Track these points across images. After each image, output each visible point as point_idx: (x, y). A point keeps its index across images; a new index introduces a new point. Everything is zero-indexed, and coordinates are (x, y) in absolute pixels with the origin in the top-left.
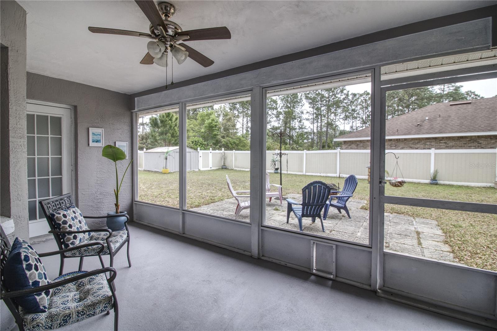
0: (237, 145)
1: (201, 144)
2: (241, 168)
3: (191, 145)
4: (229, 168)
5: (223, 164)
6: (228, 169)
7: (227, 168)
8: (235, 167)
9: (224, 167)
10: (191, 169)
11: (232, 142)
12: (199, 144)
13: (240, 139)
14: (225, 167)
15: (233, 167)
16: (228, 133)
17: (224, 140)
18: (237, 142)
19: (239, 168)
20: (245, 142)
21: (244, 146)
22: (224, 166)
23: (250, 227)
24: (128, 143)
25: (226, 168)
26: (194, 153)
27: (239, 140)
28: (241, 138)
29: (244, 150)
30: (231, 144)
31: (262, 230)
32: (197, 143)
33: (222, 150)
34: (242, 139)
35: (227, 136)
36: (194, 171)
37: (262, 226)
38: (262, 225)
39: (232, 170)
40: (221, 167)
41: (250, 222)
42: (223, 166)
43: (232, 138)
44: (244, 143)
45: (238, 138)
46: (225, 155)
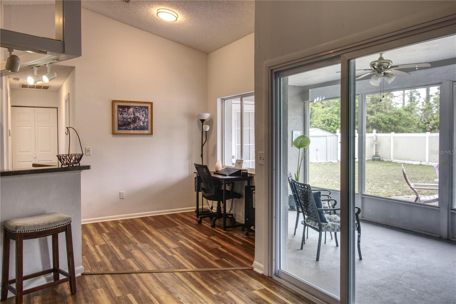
0: (395, 124)
1: (335, 123)
2: (404, 160)
3: (321, 126)
4: (385, 160)
5: (374, 153)
6: (383, 161)
7: (381, 159)
8: (393, 159)
9: (376, 158)
10: (327, 160)
11: (387, 119)
12: (333, 124)
13: (400, 114)
14: (378, 158)
15: (390, 159)
16: (379, 106)
17: (373, 117)
18: (396, 119)
19: (401, 160)
20: (410, 118)
21: (407, 125)
22: (376, 155)
23: (439, 210)
24: (301, 131)
25: (379, 160)
26: (332, 137)
27: (399, 116)
28: (402, 113)
29: (409, 132)
30: (385, 123)
31: (452, 213)
32: (329, 123)
33: (372, 132)
34: (404, 113)
35: (378, 111)
36: (331, 162)
37: (452, 210)
38: (452, 208)
39: (390, 162)
40: (371, 159)
41: (439, 206)
42: (374, 156)
43: (386, 113)
44: (408, 119)
45: (397, 113)
46: (378, 140)
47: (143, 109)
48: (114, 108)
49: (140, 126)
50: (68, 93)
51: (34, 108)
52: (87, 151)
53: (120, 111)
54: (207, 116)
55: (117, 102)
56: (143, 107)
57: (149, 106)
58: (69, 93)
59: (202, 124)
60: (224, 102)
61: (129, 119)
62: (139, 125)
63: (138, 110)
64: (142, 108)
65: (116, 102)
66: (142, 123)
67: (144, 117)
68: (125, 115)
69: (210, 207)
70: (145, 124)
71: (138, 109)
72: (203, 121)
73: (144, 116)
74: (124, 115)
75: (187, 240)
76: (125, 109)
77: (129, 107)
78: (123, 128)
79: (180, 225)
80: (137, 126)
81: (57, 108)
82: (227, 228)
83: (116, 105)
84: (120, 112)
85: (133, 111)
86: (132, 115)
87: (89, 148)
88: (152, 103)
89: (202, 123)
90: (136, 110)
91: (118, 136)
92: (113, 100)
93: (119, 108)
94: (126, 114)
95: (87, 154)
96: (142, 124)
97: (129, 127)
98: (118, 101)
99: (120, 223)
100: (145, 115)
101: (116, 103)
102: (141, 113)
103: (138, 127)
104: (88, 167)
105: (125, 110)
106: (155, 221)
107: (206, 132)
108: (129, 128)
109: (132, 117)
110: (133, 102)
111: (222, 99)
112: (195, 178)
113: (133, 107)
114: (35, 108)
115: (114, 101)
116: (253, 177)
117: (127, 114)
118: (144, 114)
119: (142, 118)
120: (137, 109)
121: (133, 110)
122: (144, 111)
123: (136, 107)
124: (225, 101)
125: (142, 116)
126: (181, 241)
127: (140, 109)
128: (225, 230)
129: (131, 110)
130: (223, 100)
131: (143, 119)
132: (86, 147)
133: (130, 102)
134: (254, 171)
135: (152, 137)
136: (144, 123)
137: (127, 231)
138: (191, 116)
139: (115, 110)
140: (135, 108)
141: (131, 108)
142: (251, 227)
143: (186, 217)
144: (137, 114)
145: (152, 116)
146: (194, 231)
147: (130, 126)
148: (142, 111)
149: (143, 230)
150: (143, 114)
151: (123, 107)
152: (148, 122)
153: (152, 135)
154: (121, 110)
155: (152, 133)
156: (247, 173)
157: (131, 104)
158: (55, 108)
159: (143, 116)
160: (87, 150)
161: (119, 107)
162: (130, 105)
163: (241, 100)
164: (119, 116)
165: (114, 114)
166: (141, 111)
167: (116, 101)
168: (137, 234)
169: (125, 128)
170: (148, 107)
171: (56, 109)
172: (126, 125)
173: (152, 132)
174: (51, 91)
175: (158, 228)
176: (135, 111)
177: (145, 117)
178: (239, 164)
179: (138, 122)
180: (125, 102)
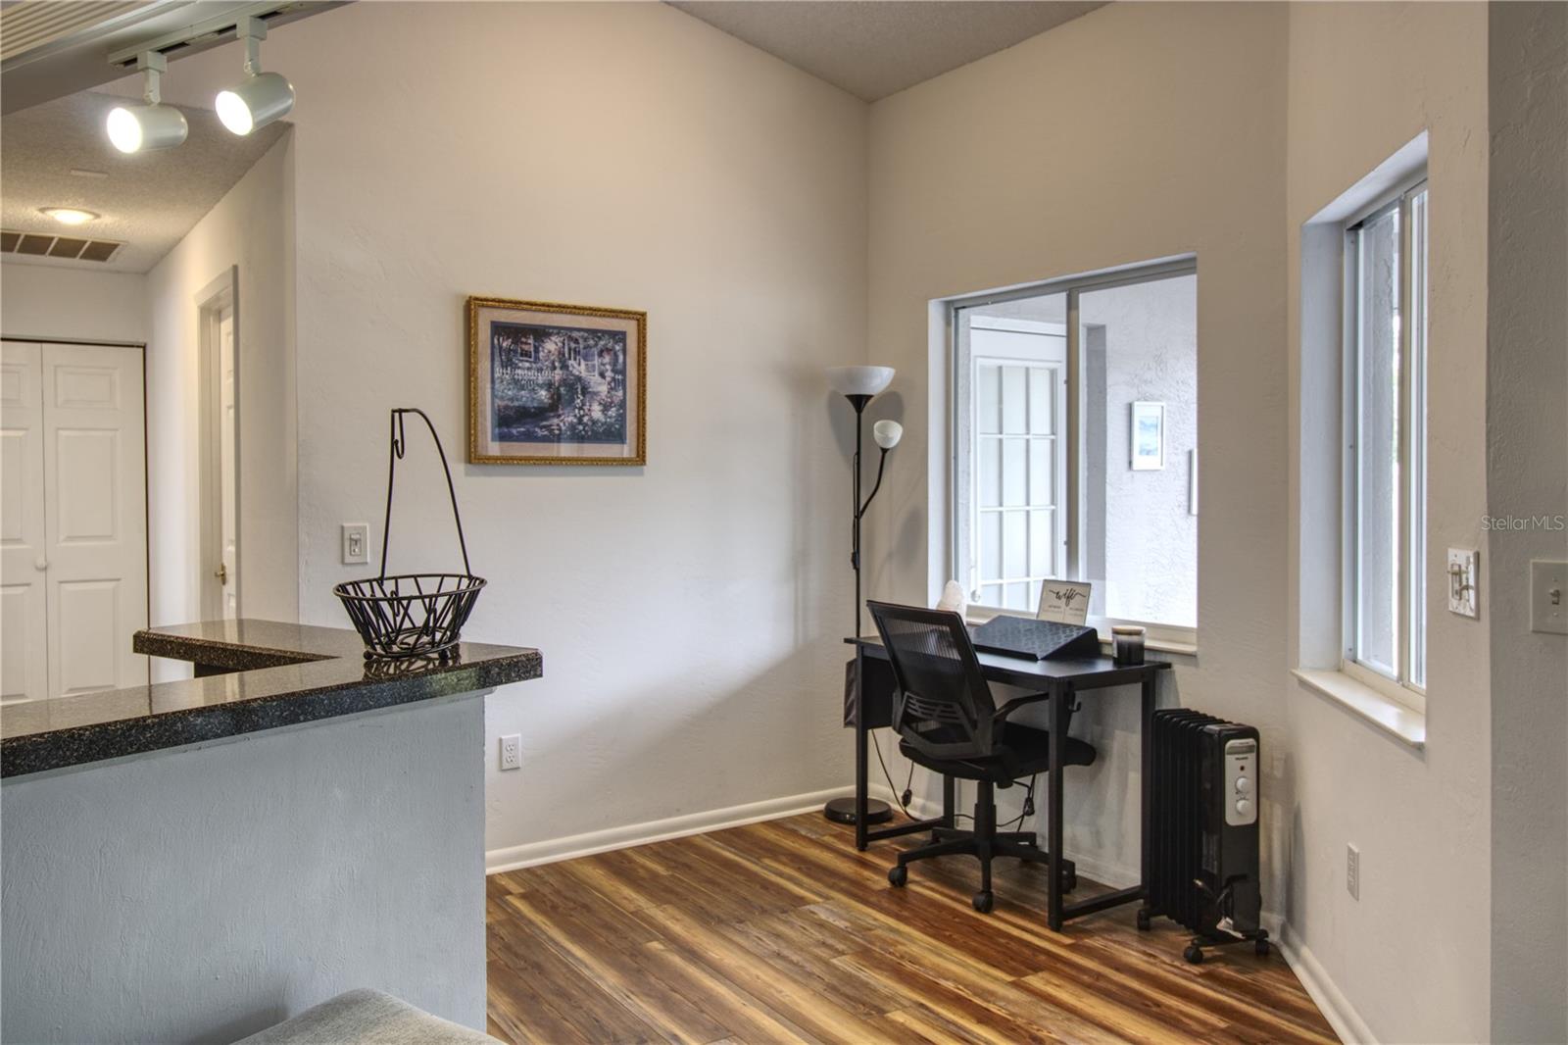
47: (602, 343)
48: (476, 334)
49: (590, 423)
50: (227, 267)
51: (38, 345)
52: (347, 544)
53: (501, 347)
54: (879, 379)
55: (487, 306)
56: (604, 332)
57: (630, 327)
58: (235, 268)
59: (856, 414)
60: (956, 316)
61: (541, 386)
62: (586, 419)
63: (581, 346)
64: (600, 338)
65: (483, 306)
66: (601, 408)
67: (608, 379)
68: (523, 369)
69: (900, 794)
70: (613, 412)
71: (581, 341)
72: (859, 401)
73: (609, 374)
74: (519, 371)
75: (922, 1005)
76: (523, 340)
77: (541, 333)
78: (514, 431)
79: (815, 903)
80: (575, 420)
81: (144, 348)
82: (1066, 919)
83: (485, 319)
84: (501, 355)
85: (561, 354)
86: (555, 368)
87: (360, 527)
88: (643, 315)
89: (859, 410)
90: (573, 345)
91: (490, 468)
92: (470, 297)
93: (500, 335)
94: (527, 365)
95: (348, 559)
96: (597, 412)
97: (541, 428)
98: (493, 300)
99: (510, 893)
100: (613, 371)
101: (485, 310)
102: (596, 362)
103: (581, 427)
104: (525, 666)
105: (526, 347)
106: (672, 876)
107: (884, 451)
108: (540, 433)
109: (557, 378)
110: (562, 309)
111: (948, 304)
112: (850, 665)
113: (559, 330)
114: (44, 345)
115: (476, 299)
116: (1169, 666)
117: (534, 365)
118: (608, 367)
119: (600, 384)
120: (576, 341)
121: (560, 344)
122: (608, 350)
123: (575, 334)
124: (961, 312)
125: (597, 378)
126: (898, 1017)
127: (591, 342)
128: (1057, 927)
129: (551, 345)
130: (953, 309)
131: (603, 389)
132: (345, 525)
133: (548, 307)
134: (1194, 638)
135: (641, 474)
136: (606, 408)
137: (578, 951)
138: (801, 381)
139: (480, 345)
140: (570, 338)
141: (553, 338)
142: (1219, 921)
143: (804, 849)
144: (576, 365)
145: (645, 375)
146: (912, 940)
147: (545, 423)
148: (601, 354)
149: (657, 939)
150: (604, 365)
151: (516, 332)
152: (623, 404)
153: (639, 468)
154: (504, 345)
155: (641, 457)
156: (1141, 648)
157: (550, 315)
158: (132, 346)
159: (602, 375)
160: (351, 539)
161: (499, 329)
162: (547, 324)
163: (1072, 306)
164: (497, 375)
165: (476, 363)
166: (595, 351)
167: (487, 300)
168: (639, 971)
169: (522, 429)
170: (624, 334)
171: (141, 350)
172: (529, 420)
173: (644, 452)
174: (118, 272)
175: (720, 921)
176: (570, 349)
177: (614, 379)
178: (1064, 600)
179: (583, 405)
180: (523, 309)
